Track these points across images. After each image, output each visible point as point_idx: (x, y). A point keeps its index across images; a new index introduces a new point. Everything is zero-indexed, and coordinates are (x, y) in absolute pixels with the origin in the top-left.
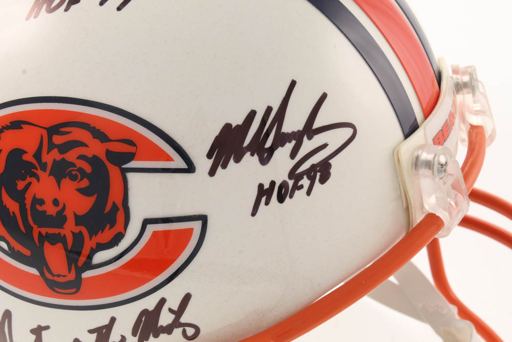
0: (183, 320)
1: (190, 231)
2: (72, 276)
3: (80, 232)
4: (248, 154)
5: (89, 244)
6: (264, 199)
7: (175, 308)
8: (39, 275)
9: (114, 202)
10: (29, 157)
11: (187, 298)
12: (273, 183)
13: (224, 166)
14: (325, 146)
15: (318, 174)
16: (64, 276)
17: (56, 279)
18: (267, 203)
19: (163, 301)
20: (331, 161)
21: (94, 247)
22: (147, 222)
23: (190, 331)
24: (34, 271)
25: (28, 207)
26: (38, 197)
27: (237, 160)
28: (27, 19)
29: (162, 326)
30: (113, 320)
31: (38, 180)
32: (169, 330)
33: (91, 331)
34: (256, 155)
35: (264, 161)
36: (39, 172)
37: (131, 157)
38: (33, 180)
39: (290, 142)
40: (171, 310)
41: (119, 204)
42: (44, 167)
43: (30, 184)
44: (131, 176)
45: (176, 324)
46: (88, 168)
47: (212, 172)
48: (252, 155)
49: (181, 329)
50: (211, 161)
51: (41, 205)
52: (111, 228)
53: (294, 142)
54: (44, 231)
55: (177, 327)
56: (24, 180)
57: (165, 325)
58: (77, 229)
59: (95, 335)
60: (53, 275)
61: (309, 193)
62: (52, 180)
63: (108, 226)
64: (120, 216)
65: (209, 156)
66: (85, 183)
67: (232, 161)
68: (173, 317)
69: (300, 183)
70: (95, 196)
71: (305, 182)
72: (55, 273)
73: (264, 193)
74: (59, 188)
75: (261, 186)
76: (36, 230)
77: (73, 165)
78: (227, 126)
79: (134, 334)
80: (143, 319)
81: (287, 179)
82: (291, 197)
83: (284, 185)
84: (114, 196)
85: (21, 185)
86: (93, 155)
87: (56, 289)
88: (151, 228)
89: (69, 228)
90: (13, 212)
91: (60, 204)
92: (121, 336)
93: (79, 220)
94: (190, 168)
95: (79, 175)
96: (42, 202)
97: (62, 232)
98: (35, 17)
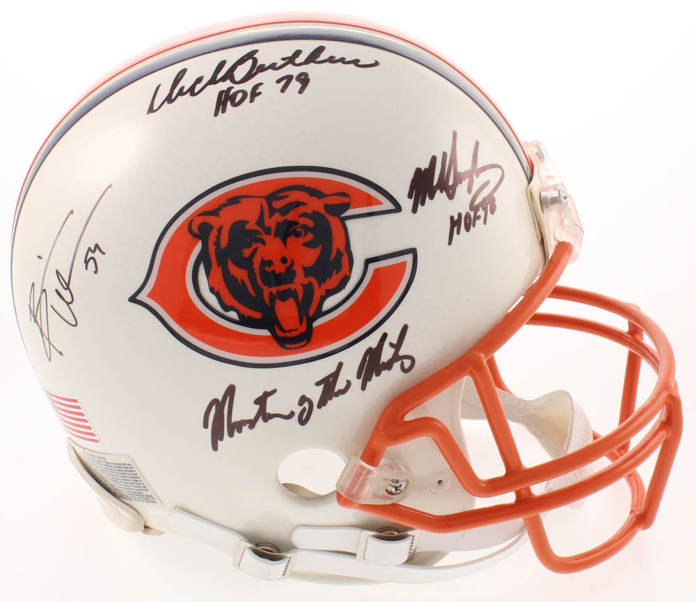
0: (401, 353)
1: (404, 264)
2: (303, 328)
3: (310, 282)
4: (438, 191)
5: (318, 292)
6: (456, 229)
7: (395, 342)
8: (270, 335)
9: (338, 249)
10: (252, 226)
11: (405, 328)
12: (460, 215)
13: (423, 204)
14: (487, 183)
15: (489, 206)
16: (296, 330)
17: (288, 335)
18: (458, 233)
19: (385, 336)
20: (495, 195)
21: (324, 294)
22: (368, 261)
23: (407, 363)
24: (265, 333)
25: (257, 271)
26: (266, 259)
27: (432, 197)
28: (216, 115)
29: (383, 362)
30: (340, 365)
31: (264, 243)
32: (388, 366)
33: (318, 384)
34: (444, 192)
35: (451, 197)
36: (265, 237)
37: (347, 206)
38: (259, 245)
39: (465, 179)
40: (391, 345)
41: (343, 250)
42: (268, 231)
43: (256, 250)
44: (349, 223)
45: (396, 358)
46: (310, 223)
47: (415, 210)
48: (441, 192)
49: (399, 362)
50: (412, 200)
51: (270, 266)
52: (337, 273)
53: (468, 179)
54: (274, 290)
55: (396, 362)
56: (249, 246)
57: (386, 361)
58: (306, 281)
59: (322, 387)
60: (285, 332)
61: (485, 222)
62: (278, 241)
63: (335, 272)
64: (345, 259)
65: (410, 196)
66: (310, 237)
67: (427, 198)
68: (393, 350)
69: (478, 214)
70: (320, 247)
71: (481, 213)
72: (286, 330)
73: (455, 223)
74: (286, 247)
75: (452, 218)
76: (266, 292)
77: (296, 223)
78: (418, 170)
79: (359, 377)
80: (367, 359)
81: (469, 211)
82: (474, 226)
83: (467, 216)
84: (338, 243)
85: (247, 252)
86: (314, 212)
87: (287, 346)
88: (372, 267)
89: (299, 281)
90: (242, 280)
91: (288, 261)
92: (347, 381)
93: (308, 272)
94: (398, 208)
95: (302, 230)
96: (270, 263)
97: (292, 286)
98: (223, 112)
